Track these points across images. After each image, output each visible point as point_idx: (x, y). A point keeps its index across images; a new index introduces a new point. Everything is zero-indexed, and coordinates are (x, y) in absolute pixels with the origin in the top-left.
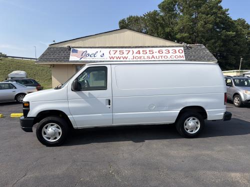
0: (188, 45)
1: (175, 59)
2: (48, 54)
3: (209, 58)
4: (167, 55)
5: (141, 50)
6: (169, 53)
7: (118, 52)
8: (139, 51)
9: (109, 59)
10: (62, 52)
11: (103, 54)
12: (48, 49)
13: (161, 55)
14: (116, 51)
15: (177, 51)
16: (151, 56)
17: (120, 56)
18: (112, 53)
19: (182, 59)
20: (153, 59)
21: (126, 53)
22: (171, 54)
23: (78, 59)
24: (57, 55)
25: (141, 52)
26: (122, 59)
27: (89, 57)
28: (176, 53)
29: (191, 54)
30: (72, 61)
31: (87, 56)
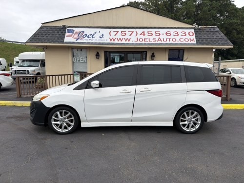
0: (200, 27)
1: (184, 42)
2: (40, 34)
3: (223, 42)
4: (176, 37)
5: (146, 31)
6: (178, 35)
7: (120, 33)
8: (144, 32)
9: (109, 41)
10: (56, 32)
11: (103, 35)
12: (40, 28)
13: (169, 37)
14: (118, 32)
15: (187, 34)
16: (157, 38)
17: (122, 37)
18: (113, 34)
19: (193, 42)
20: (160, 42)
21: (128, 34)
22: (180, 37)
23: (74, 40)
24: (51, 35)
25: (146, 33)
26: (124, 42)
27: (87, 38)
28: (186, 35)
29: (203, 37)
30: (67, 43)
31: (85, 36)
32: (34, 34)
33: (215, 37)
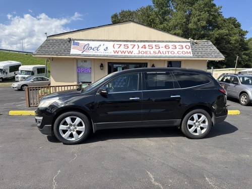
0: (195, 41)
1: (182, 55)
2: (46, 46)
3: (216, 55)
4: (174, 50)
5: (147, 44)
6: (176, 48)
7: (122, 46)
8: (145, 45)
9: (113, 54)
10: (62, 44)
11: (107, 48)
12: (46, 40)
13: (168, 50)
15: (184, 47)
16: (157, 51)
17: (125, 50)
18: (116, 47)
19: (189, 55)
20: (159, 55)
21: (131, 47)
22: (178, 50)
23: (80, 53)
24: (57, 48)
25: (147, 46)
26: (127, 54)
27: (92, 50)
29: (198, 50)
30: (73, 55)
31: (90, 49)
32: (41, 46)
33: (209, 50)
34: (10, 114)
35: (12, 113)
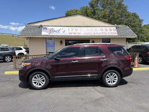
0: (119, 26)
1: (111, 35)
2: (26, 30)
3: (132, 34)
4: (106, 32)
6: (107, 30)
7: (74, 30)
9: (68, 34)
10: (36, 29)
11: (65, 31)
13: (102, 32)
16: (96, 32)
17: (76, 32)
18: (70, 30)
19: (115, 35)
20: (97, 35)
21: (79, 30)
23: (48, 34)
24: (33, 31)
26: (77, 34)
27: (55, 32)
28: (111, 30)
29: (121, 32)
30: (43, 35)
31: (54, 32)
32: (23, 30)
33: (127, 32)
34: (5, 74)
35: (7, 73)
